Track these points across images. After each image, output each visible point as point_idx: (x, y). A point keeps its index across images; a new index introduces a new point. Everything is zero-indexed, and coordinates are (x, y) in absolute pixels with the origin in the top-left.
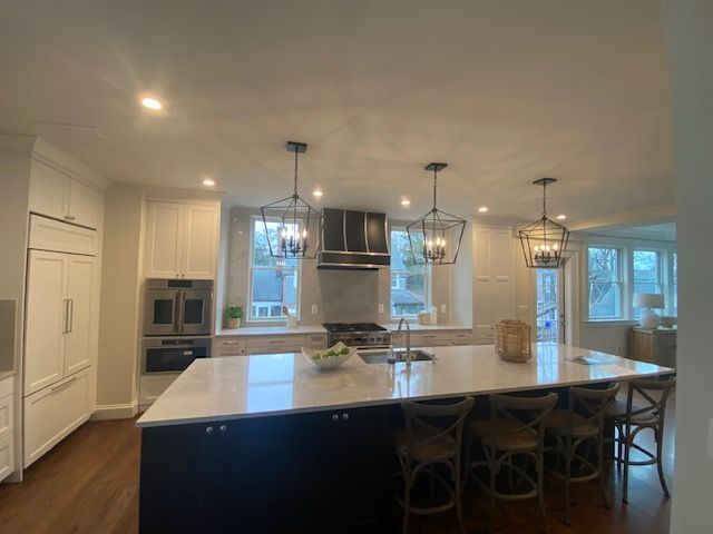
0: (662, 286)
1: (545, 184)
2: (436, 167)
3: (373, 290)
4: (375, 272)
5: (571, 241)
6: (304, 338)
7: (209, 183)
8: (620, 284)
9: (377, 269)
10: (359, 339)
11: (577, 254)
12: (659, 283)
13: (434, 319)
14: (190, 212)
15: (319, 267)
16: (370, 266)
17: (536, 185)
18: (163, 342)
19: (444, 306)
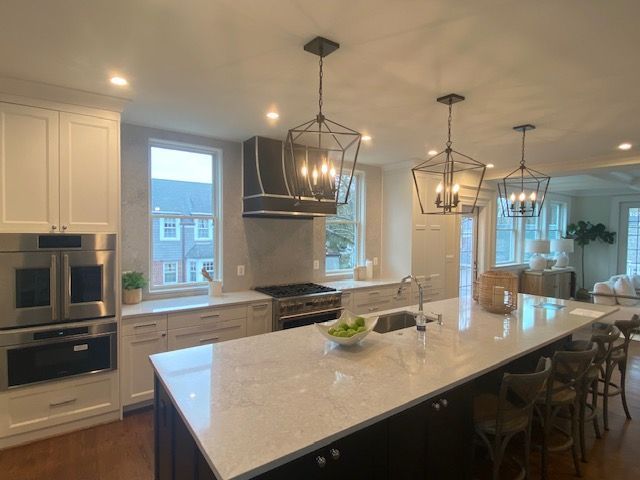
0: (540, 232)
1: (524, 131)
2: (450, 99)
3: (308, 242)
4: (310, 221)
5: (484, 190)
6: (244, 309)
7: (119, 81)
8: (515, 231)
9: (312, 218)
10: (311, 304)
11: (490, 203)
12: (538, 230)
13: (370, 273)
14: (70, 124)
15: (244, 216)
16: (296, 213)
17: (514, 131)
18: (37, 336)
19: (376, 259)
